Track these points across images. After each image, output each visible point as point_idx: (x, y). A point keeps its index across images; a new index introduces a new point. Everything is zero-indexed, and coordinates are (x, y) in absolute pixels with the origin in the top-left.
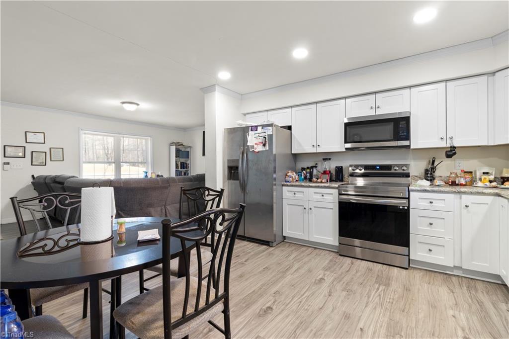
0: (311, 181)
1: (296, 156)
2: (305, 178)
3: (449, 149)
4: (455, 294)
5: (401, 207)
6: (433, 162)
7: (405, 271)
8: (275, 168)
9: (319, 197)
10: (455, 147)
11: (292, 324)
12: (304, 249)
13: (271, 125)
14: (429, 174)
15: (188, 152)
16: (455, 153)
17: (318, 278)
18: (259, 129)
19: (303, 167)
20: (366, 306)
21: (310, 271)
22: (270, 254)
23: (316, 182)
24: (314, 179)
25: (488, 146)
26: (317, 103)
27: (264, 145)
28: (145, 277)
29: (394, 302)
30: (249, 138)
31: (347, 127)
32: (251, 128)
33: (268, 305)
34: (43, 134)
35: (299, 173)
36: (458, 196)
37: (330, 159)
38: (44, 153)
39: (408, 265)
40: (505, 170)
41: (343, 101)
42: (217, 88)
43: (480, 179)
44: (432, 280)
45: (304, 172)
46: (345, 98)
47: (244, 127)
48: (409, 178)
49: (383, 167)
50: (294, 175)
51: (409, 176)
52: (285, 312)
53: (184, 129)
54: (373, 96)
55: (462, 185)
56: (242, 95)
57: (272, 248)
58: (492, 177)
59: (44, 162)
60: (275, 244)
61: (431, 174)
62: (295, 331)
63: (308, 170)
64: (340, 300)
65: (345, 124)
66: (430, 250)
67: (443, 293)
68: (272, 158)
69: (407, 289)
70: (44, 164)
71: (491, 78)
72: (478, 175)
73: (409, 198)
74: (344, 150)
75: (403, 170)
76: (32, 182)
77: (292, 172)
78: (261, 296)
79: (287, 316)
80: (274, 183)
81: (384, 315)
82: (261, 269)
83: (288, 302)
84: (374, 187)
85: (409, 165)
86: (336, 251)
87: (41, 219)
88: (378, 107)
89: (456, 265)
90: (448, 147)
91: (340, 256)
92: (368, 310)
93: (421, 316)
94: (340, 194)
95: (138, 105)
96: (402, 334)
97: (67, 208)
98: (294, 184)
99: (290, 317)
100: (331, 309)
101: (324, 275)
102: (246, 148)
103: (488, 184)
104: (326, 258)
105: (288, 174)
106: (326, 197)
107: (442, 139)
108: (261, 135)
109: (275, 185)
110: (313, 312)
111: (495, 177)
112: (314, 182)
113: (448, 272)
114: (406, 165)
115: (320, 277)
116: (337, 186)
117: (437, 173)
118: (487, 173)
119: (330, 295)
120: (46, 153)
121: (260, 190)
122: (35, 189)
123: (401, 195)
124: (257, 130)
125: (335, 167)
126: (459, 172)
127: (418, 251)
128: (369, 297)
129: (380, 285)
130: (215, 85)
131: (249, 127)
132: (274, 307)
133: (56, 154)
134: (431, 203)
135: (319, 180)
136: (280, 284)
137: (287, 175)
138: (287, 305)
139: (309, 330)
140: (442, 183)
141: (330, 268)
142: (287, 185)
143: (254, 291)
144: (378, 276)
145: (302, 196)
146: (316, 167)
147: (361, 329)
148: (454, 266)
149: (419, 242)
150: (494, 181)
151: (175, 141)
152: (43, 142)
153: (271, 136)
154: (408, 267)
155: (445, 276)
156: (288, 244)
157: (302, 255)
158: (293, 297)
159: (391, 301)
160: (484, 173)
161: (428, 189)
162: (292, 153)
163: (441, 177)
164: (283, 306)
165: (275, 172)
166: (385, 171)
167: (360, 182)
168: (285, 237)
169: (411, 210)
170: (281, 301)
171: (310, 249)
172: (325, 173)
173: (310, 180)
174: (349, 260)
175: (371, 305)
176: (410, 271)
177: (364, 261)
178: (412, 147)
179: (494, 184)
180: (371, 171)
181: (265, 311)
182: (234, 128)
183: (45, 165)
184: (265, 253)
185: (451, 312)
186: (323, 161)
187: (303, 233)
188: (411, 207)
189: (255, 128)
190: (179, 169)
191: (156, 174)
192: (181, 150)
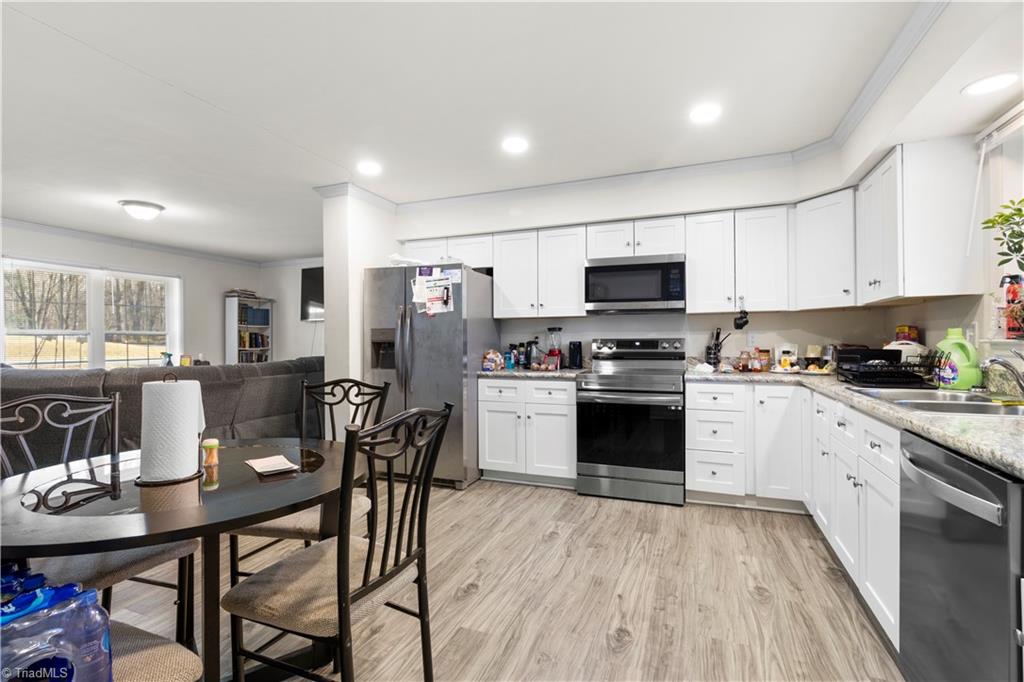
0: (529, 368)
1: (500, 323)
2: (517, 363)
3: (739, 316)
4: (747, 535)
5: (673, 408)
6: (718, 334)
7: (678, 509)
8: (465, 344)
9: (544, 395)
10: (745, 313)
11: (515, 602)
12: (517, 489)
13: (458, 266)
14: (712, 355)
15: (268, 310)
16: (746, 322)
17: (548, 533)
18: (436, 272)
19: (514, 343)
20: (625, 564)
21: (532, 523)
22: (459, 502)
23: (538, 370)
24: (535, 365)
25: (789, 312)
26: (538, 229)
27: (446, 303)
28: (241, 552)
29: (664, 555)
30: (416, 289)
31: (590, 276)
32: (420, 271)
33: (469, 581)
35: (506, 354)
36: (749, 387)
37: (560, 329)
39: (683, 500)
40: (810, 347)
41: (583, 229)
42: (351, 189)
43: (780, 362)
44: (716, 519)
45: (515, 351)
46: (586, 224)
47: (405, 268)
48: (685, 362)
49: (646, 343)
50: (499, 359)
51: (683, 358)
52: (500, 589)
53: (258, 263)
54: (631, 224)
55: (756, 371)
56: (397, 204)
57: (461, 493)
58: (794, 359)
60: (465, 485)
61: (715, 354)
62: (520, 613)
63: (522, 349)
64: (586, 561)
65: (587, 269)
66: (714, 473)
67: (731, 535)
68: (460, 327)
69: (682, 534)
71: (791, 211)
72: (778, 354)
73: (684, 393)
74: (585, 314)
75: (676, 348)
77: (494, 353)
78: (454, 569)
79: (505, 594)
80: (465, 372)
81: (651, 573)
82: (448, 527)
83: (502, 573)
84: (629, 376)
85: (684, 339)
86: (572, 488)
88: (638, 244)
89: (749, 493)
90: (737, 313)
91: (579, 497)
92: (629, 568)
93: (702, 567)
94: (579, 390)
95: (161, 208)
96: (677, 595)
97: (66, 426)
98: (499, 373)
99: (509, 595)
100: (573, 575)
101: (557, 527)
102: (409, 306)
103: (789, 368)
104: (558, 501)
105: (488, 357)
106: (556, 395)
107: (729, 299)
108: (439, 283)
109: (466, 376)
110: (544, 583)
111: (798, 359)
112: (534, 370)
113: (738, 505)
114: (680, 340)
115: (551, 530)
116: (573, 375)
117: (723, 353)
118: (788, 352)
119: (569, 556)
121: (438, 385)
123: (673, 389)
124: (430, 274)
125: (568, 343)
126: (752, 351)
127: (697, 477)
128: (628, 553)
129: (643, 532)
130: (346, 183)
131: (415, 268)
132: (480, 584)
134: (715, 398)
135: (543, 366)
136: (485, 548)
137: (485, 358)
138: (501, 578)
139: (542, 608)
140: (730, 368)
141: (565, 516)
142: (487, 377)
143: (440, 564)
144: (640, 520)
145: (514, 395)
146: (536, 343)
147: (620, 596)
148: (747, 495)
149: (699, 462)
150: (797, 364)
151: (236, 288)
153: (458, 287)
154: (682, 503)
155: (734, 511)
156: (488, 484)
157: (516, 499)
158: (510, 565)
159: (660, 552)
160: (784, 352)
161: (711, 377)
162: (495, 317)
163: (728, 358)
164: (496, 580)
165: (465, 353)
166: (649, 350)
167: (608, 368)
168: (481, 472)
169: (686, 411)
170: (490, 574)
171: (528, 489)
172: (552, 353)
173: (527, 367)
174: (594, 501)
175: (631, 563)
176: (687, 509)
177: (618, 501)
178: (688, 311)
179: (796, 368)
180: (625, 351)
181: (465, 592)
182: (385, 270)
184: (447, 502)
185: (741, 558)
186: (548, 333)
187: (517, 461)
188: (687, 407)
189: (428, 271)
190: (247, 348)
191: (193, 359)
192: (251, 308)
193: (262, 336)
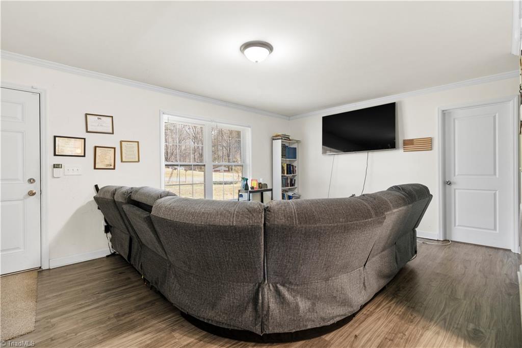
15: (295, 148)
34: (110, 118)
38: (113, 149)
59: (113, 164)
70: (113, 167)
76: (94, 197)
87: (108, 256)
95: (271, 49)
120: (115, 148)
122: (99, 209)
133: (129, 151)
151: (280, 134)
152: (111, 131)
183: (114, 169)
190: (286, 175)
191: (258, 182)
192: (287, 147)
193: (293, 166)
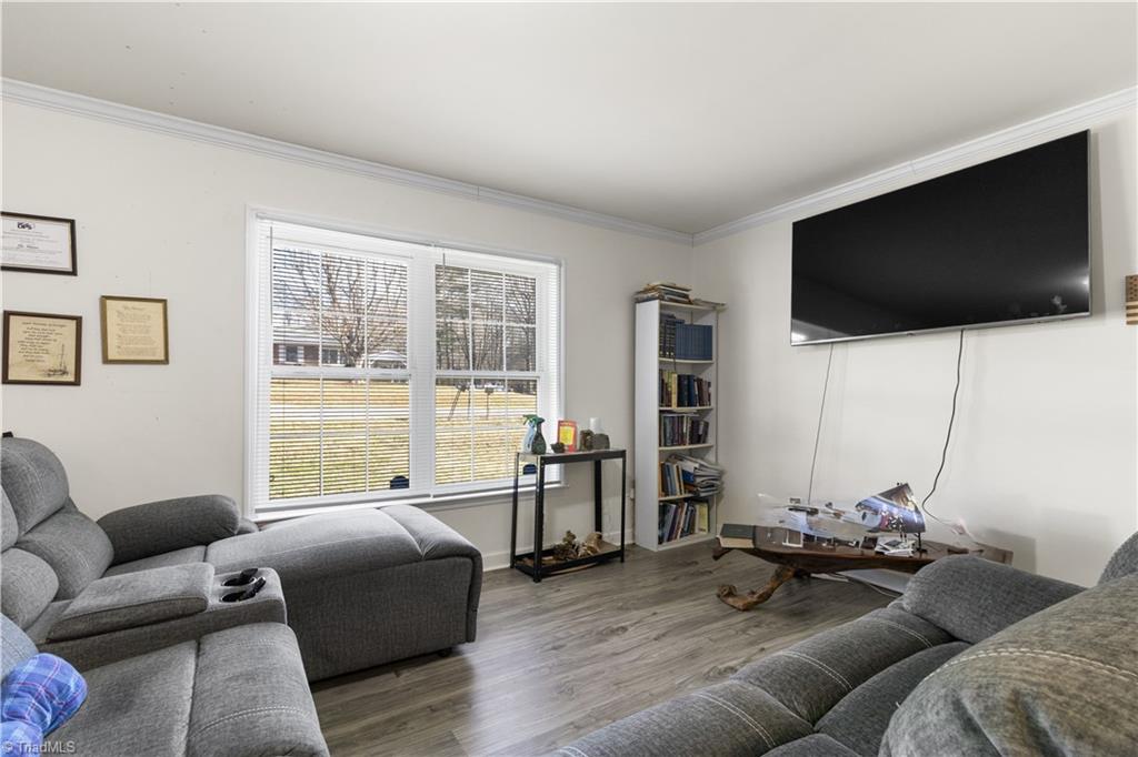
15: (710, 328)
34: (66, 227)
38: (73, 322)
59: (72, 369)
70: (71, 378)
120: (79, 320)
133: (131, 329)
151: (657, 283)
152: (67, 267)
183: (77, 383)
190: (674, 407)
191: (580, 429)
192: (682, 322)
193: (700, 381)
